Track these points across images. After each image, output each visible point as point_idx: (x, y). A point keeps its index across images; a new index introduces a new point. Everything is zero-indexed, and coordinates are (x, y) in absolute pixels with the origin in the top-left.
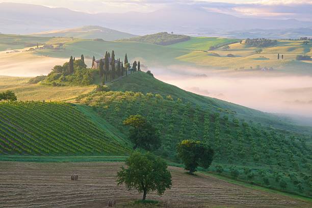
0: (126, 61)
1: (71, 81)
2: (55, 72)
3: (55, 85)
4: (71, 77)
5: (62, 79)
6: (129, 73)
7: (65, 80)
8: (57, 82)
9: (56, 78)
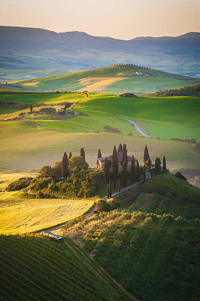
0: (146, 157)
1: (65, 190)
2: (42, 177)
3: (42, 196)
4: (64, 185)
5: (51, 188)
6: (148, 175)
7: (55, 189)
8: (45, 191)
9: (44, 185)
